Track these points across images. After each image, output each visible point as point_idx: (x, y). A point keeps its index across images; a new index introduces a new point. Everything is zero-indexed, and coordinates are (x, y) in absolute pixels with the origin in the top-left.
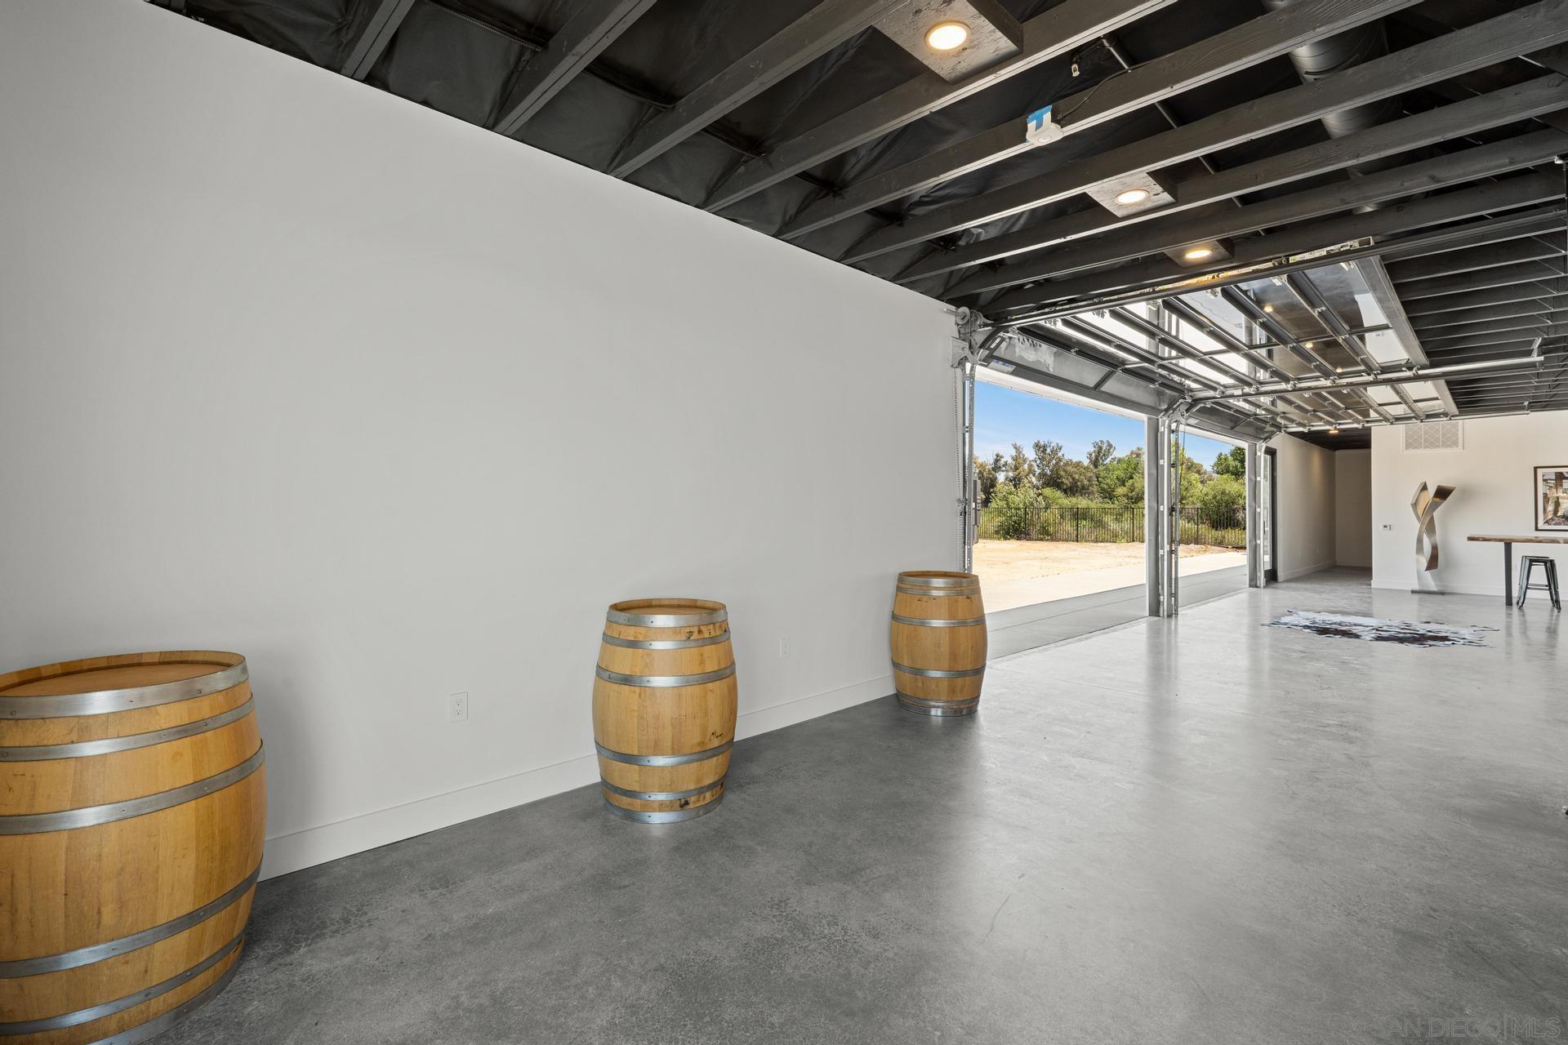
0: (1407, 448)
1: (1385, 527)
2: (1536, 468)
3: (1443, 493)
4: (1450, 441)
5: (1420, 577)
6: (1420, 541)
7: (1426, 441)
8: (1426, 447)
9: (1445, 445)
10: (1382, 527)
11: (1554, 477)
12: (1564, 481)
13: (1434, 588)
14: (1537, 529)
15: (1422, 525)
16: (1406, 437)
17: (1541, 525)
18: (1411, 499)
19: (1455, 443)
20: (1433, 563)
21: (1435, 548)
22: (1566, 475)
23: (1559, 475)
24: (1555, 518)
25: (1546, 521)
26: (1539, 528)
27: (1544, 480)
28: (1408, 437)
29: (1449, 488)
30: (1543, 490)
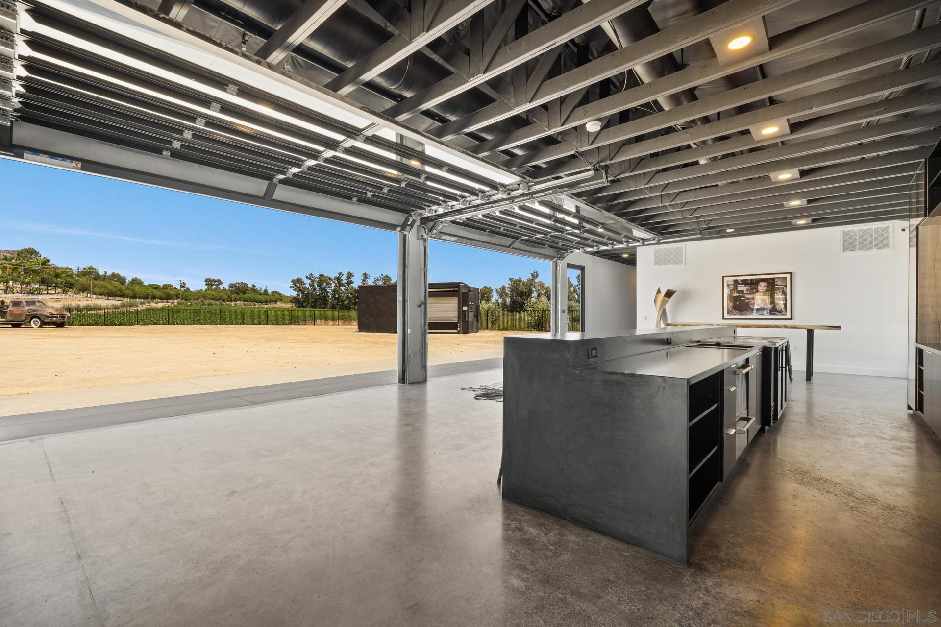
0: (655, 265)
2: (723, 277)
3: (669, 294)
4: (678, 260)
7: (665, 260)
8: (665, 264)
9: (676, 263)
11: (732, 283)
12: (738, 285)
14: (724, 319)
15: (659, 313)
17: (726, 316)
18: (653, 299)
19: (681, 262)
22: (740, 282)
23: (736, 282)
24: (733, 311)
25: (728, 313)
26: (725, 318)
27: (728, 285)
28: (656, 257)
29: (673, 291)
30: (727, 292)
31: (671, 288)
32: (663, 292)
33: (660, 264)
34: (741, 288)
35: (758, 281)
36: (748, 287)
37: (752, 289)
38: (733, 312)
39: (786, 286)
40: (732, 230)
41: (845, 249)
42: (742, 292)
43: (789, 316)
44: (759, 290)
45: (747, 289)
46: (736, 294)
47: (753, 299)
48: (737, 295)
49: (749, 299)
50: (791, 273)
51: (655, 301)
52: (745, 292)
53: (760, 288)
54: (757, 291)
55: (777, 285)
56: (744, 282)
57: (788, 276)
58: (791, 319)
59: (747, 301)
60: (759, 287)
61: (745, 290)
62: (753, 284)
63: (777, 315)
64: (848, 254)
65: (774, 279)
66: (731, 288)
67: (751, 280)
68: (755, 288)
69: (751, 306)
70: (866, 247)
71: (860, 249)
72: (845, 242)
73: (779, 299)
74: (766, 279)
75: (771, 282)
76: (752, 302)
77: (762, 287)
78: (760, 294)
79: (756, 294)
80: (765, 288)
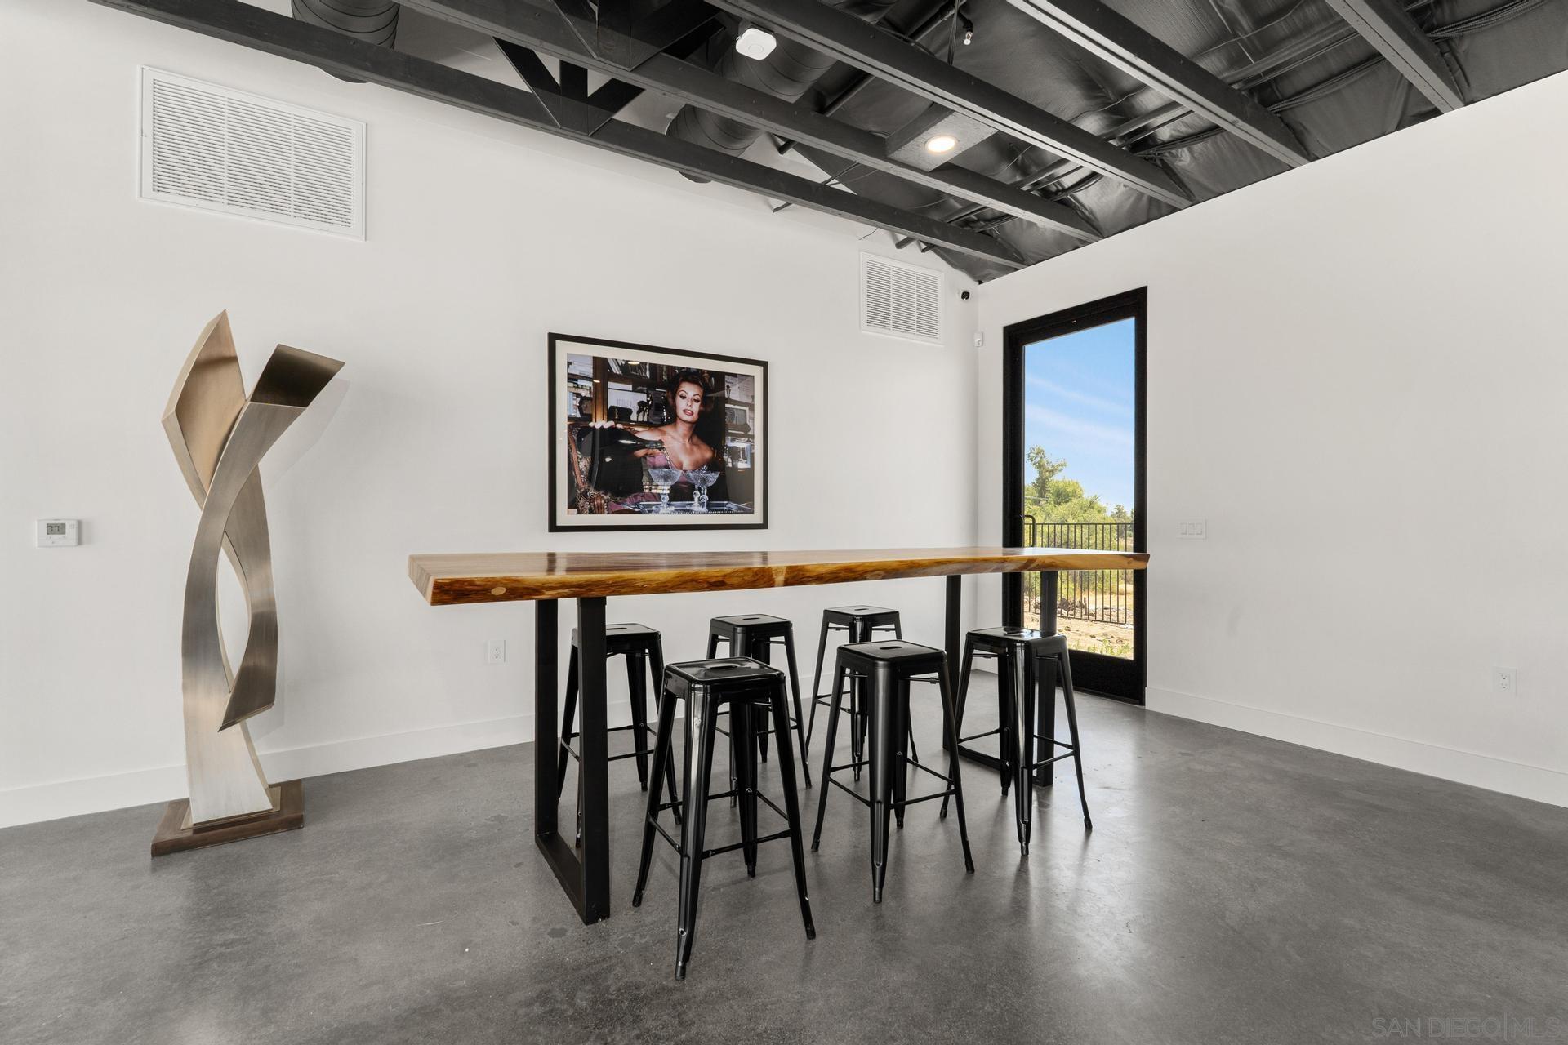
0: (156, 187)
1: (56, 529)
2: (553, 338)
4: (321, 196)
7: (236, 170)
8: (238, 200)
9: (305, 209)
10: (37, 530)
11: (588, 371)
12: (611, 385)
14: (554, 527)
15: (210, 511)
17: (565, 516)
19: (339, 212)
20: (254, 688)
22: (616, 370)
23: (600, 365)
24: (592, 492)
25: (572, 504)
26: (559, 523)
27: (572, 378)
29: (324, 364)
30: (567, 407)
31: (309, 343)
32: (251, 371)
33: (194, 192)
34: (622, 396)
35: (676, 377)
36: (643, 397)
37: (658, 409)
38: (592, 500)
39: (751, 407)
41: (872, 316)
42: (622, 414)
43: (756, 517)
44: (680, 413)
45: (642, 405)
46: (600, 423)
47: (659, 445)
48: (607, 425)
49: (646, 444)
50: (764, 364)
51: (185, 409)
52: (634, 417)
53: (681, 404)
54: (673, 419)
55: (729, 401)
56: (629, 374)
57: (757, 372)
58: (763, 526)
59: (639, 452)
60: (679, 399)
61: (635, 408)
63: (729, 512)
64: (875, 333)
65: (720, 377)
66: (584, 393)
67: (653, 367)
68: (666, 402)
70: (903, 324)
71: (895, 327)
72: (871, 294)
73: (735, 454)
74: (699, 372)
75: (712, 385)
76: (659, 460)
77: (688, 402)
78: (682, 429)
79: (668, 429)
80: (696, 407)
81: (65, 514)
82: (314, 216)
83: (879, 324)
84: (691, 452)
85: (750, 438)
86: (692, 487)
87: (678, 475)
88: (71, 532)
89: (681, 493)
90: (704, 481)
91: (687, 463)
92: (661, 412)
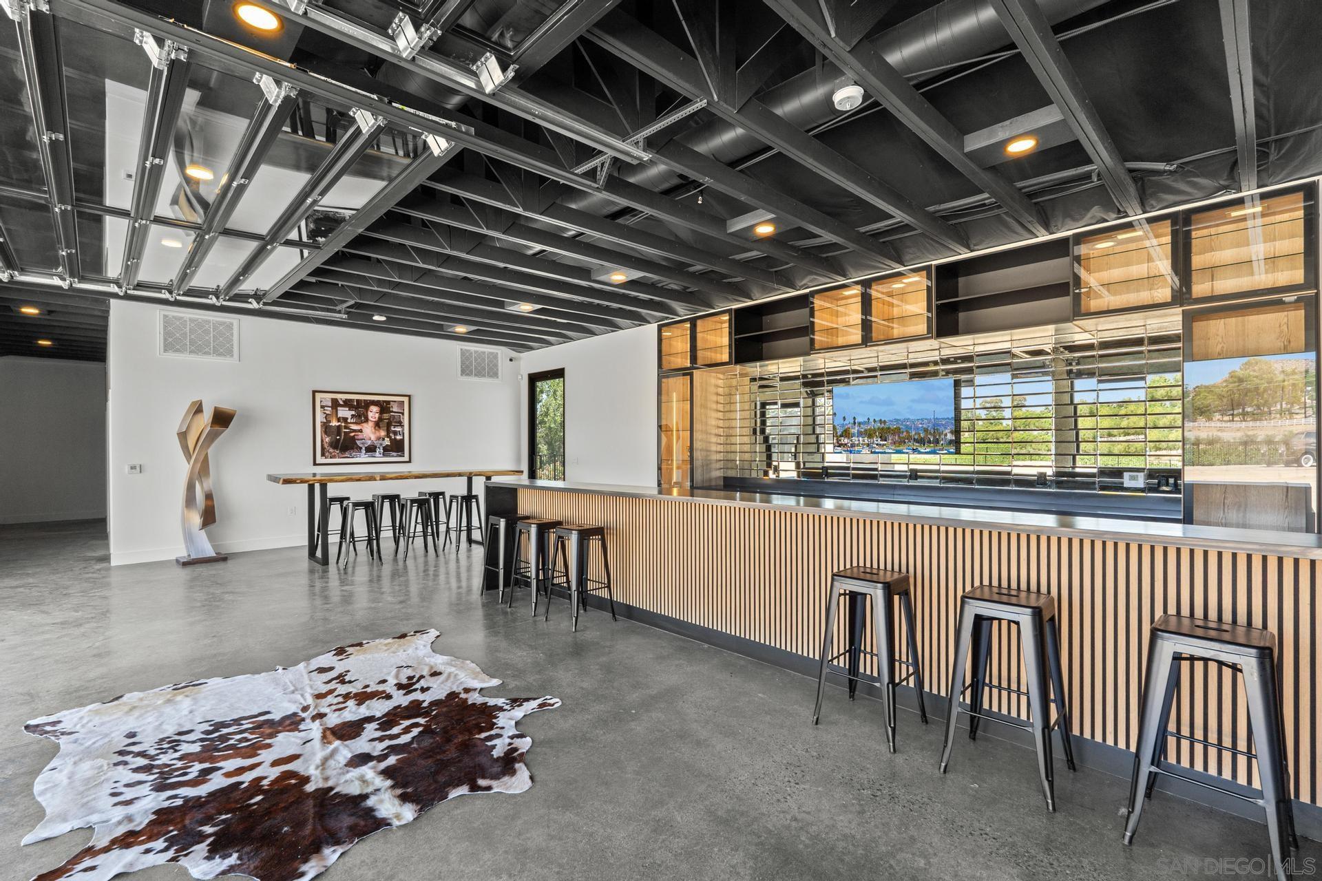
0: (165, 351)
1: (132, 468)
2: (314, 392)
3: (222, 419)
4: (223, 348)
5: (189, 538)
6: (191, 488)
7: (192, 342)
8: (193, 352)
9: (217, 352)
10: (127, 469)
11: (330, 404)
12: (339, 408)
13: (210, 552)
14: (315, 464)
15: (193, 464)
16: (165, 333)
17: (320, 459)
18: (176, 425)
19: (229, 352)
20: (209, 517)
21: (209, 496)
22: (341, 403)
23: (335, 402)
24: (331, 450)
25: (323, 454)
26: (317, 462)
27: (322, 407)
28: (167, 334)
29: (231, 412)
30: (320, 418)
31: (226, 406)
32: (207, 416)
33: (177, 351)
34: (344, 412)
35: (368, 404)
36: (353, 413)
37: (359, 416)
38: (331, 453)
39: (403, 414)
40: (383, 319)
41: (463, 372)
42: (345, 420)
43: (406, 458)
44: (370, 418)
45: (353, 416)
46: (334, 423)
47: (361, 431)
48: (338, 424)
49: (355, 431)
50: (409, 396)
52: (349, 421)
53: (370, 415)
54: (367, 420)
55: (392, 412)
56: (348, 404)
57: (406, 400)
58: (410, 461)
59: (352, 434)
60: (369, 412)
61: (350, 417)
62: (360, 408)
63: (393, 456)
64: (465, 379)
65: (388, 402)
66: (327, 412)
67: (358, 401)
68: (363, 414)
69: (358, 442)
70: (479, 374)
71: (476, 375)
72: (463, 363)
73: (395, 433)
74: (379, 401)
75: (384, 407)
76: (360, 437)
77: (373, 413)
78: (371, 424)
79: (365, 425)
80: (377, 415)
81: (137, 462)
82: (220, 355)
83: (467, 375)
84: (375, 433)
85: (402, 426)
86: (376, 447)
87: (369, 443)
88: (138, 469)
89: (371, 449)
90: (381, 444)
91: (373, 437)
92: (362, 417)
